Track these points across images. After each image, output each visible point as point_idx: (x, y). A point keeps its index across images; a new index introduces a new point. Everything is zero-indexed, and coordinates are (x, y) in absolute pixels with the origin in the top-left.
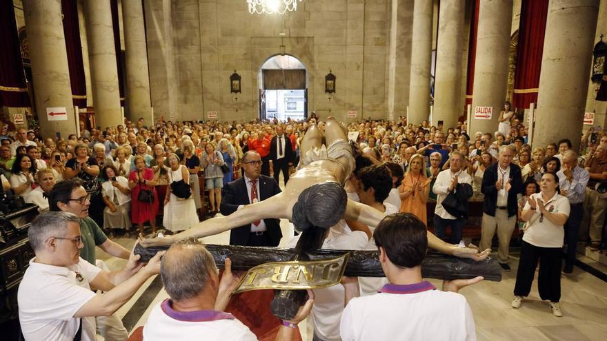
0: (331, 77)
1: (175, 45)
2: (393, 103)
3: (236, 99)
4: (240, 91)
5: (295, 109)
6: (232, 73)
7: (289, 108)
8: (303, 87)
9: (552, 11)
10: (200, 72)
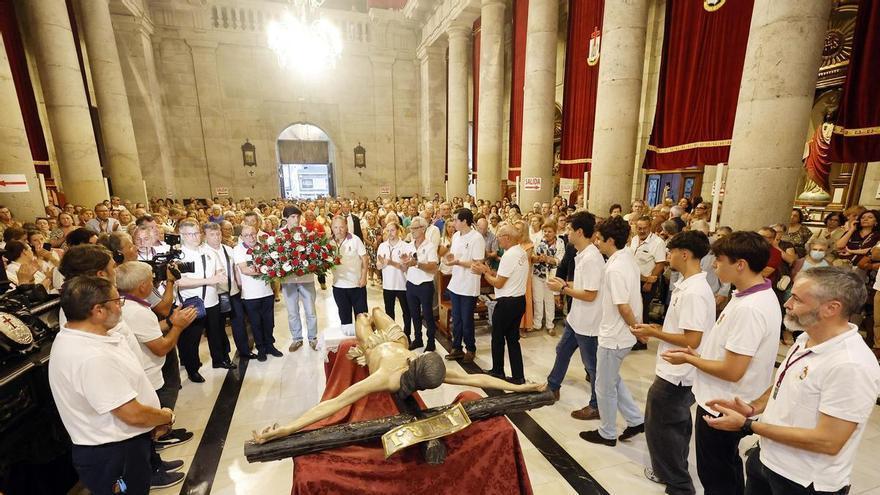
0: (360, 150)
1: (163, 104)
2: (429, 179)
3: (251, 173)
4: (255, 164)
5: (312, 187)
6: (243, 142)
7: (304, 187)
8: (325, 161)
9: (603, 82)
10: (201, 139)
